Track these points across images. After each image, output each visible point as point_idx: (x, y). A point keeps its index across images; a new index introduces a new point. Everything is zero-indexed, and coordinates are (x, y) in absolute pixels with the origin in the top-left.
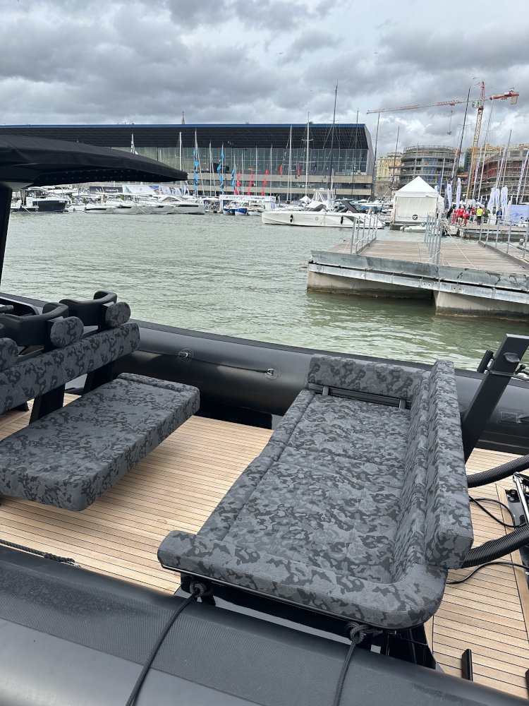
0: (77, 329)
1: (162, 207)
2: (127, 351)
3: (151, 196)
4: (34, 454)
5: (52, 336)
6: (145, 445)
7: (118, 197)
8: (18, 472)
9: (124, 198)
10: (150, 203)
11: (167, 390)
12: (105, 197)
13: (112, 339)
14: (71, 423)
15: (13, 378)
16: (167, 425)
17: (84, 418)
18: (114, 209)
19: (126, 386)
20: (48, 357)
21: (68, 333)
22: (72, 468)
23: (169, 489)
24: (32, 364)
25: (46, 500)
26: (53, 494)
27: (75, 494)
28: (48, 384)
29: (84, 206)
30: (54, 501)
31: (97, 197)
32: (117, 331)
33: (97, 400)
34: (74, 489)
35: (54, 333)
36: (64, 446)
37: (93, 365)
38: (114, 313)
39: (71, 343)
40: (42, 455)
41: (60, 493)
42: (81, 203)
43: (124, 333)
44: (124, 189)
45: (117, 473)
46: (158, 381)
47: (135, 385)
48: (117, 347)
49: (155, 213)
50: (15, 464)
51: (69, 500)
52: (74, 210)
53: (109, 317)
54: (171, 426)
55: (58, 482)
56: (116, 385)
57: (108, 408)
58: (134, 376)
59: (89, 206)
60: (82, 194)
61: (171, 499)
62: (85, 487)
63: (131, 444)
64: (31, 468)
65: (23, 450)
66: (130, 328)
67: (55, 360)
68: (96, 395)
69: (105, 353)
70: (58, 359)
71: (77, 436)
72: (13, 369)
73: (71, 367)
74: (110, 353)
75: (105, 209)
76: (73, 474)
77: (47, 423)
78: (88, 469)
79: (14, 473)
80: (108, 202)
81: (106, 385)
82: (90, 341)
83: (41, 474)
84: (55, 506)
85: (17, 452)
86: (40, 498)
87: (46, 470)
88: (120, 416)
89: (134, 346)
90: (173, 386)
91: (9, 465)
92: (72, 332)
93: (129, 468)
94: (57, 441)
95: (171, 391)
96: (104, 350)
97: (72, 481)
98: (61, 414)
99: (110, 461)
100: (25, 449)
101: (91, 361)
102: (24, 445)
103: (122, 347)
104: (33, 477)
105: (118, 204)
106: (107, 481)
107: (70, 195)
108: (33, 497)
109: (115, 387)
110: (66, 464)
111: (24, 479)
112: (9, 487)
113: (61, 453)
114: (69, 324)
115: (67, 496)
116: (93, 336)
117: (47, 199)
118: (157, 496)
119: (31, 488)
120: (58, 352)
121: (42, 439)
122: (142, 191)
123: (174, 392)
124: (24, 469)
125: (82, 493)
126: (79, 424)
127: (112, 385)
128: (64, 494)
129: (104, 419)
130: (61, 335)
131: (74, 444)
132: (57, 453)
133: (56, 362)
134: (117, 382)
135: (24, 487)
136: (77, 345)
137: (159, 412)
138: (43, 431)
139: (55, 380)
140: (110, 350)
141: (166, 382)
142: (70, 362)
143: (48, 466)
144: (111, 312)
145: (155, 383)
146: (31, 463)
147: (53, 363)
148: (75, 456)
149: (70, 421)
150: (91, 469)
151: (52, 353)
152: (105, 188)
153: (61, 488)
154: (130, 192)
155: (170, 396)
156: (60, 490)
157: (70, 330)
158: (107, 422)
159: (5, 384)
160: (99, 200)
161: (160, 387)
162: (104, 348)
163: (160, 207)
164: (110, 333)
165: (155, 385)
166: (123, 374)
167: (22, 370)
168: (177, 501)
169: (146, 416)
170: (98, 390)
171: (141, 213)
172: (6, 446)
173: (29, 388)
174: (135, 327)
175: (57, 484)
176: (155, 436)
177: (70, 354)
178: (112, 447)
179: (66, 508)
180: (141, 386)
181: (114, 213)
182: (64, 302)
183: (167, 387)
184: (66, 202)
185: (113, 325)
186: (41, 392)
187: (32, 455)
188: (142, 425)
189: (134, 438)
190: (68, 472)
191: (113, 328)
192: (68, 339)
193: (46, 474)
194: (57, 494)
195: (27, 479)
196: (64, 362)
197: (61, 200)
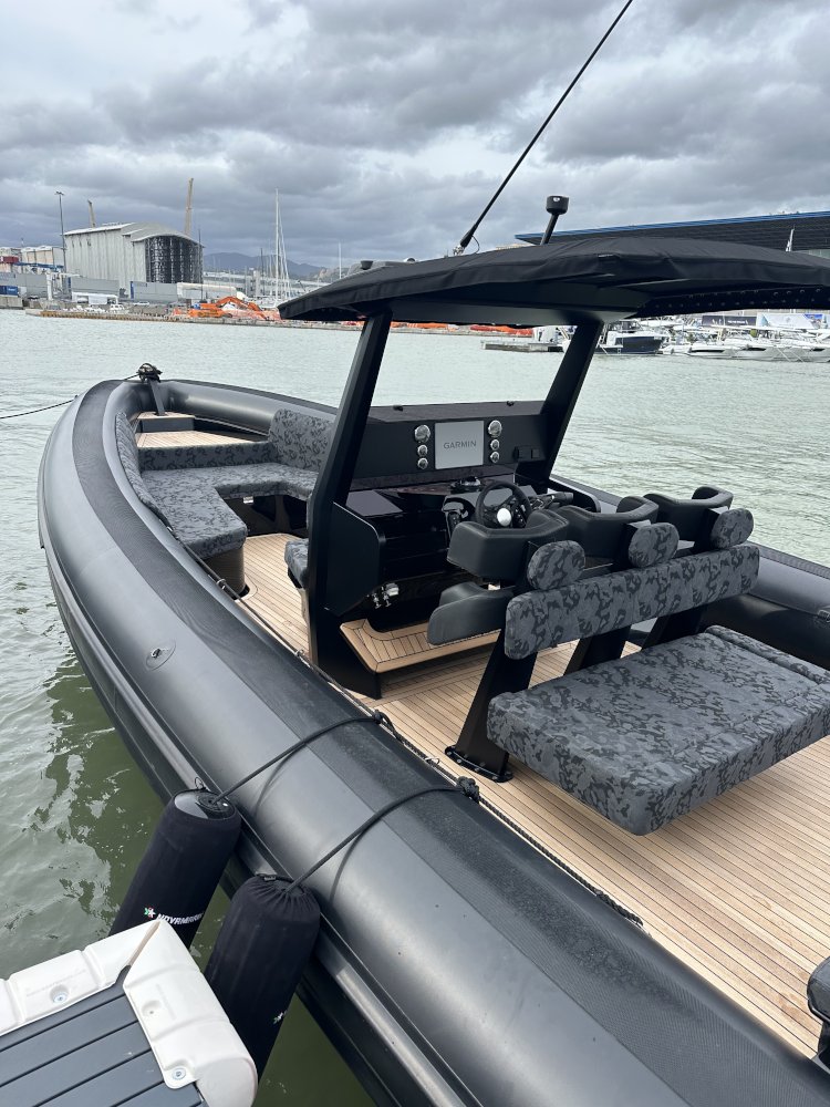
0: (669, 544)
1: (821, 350)
2: (734, 591)
3: (804, 331)
4: (579, 722)
5: (632, 549)
6: (751, 761)
7: (747, 332)
8: (556, 742)
9: (756, 334)
10: (802, 343)
11: (793, 673)
12: (725, 332)
13: (715, 567)
14: (632, 689)
15: (569, 601)
16: (790, 738)
17: (653, 684)
18: (737, 351)
19: (721, 650)
20: (619, 579)
21: (656, 547)
22: (635, 762)
23: (776, 848)
24: (597, 585)
25: (588, 798)
26: (601, 793)
27: (636, 807)
28: (612, 620)
29: (689, 346)
30: (600, 804)
31: (712, 332)
32: (725, 555)
33: (673, 660)
34: (635, 798)
35: (636, 545)
36: (622, 722)
37: (678, 605)
38: (728, 526)
39: (655, 564)
40: (590, 726)
41: (613, 797)
42: (684, 341)
43: (736, 560)
44: (759, 321)
45: (702, 794)
46: (776, 653)
47: (736, 651)
48: (719, 583)
49: (807, 360)
50: (553, 728)
51: (624, 812)
52: (673, 351)
53: (718, 531)
54: (797, 741)
55: (612, 778)
56: (703, 643)
57: (691, 679)
58: (735, 635)
59: (696, 346)
60: (688, 327)
61: (780, 869)
62: (654, 800)
63: (731, 753)
64: (574, 742)
65: (563, 710)
66: (746, 555)
67: (628, 585)
68: (671, 651)
69: (699, 588)
70: (632, 585)
71: (643, 711)
72: (572, 588)
73: (647, 601)
74: (707, 589)
75: (721, 351)
76: (636, 774)
77: (596, 677)
78: (661, 774)
79: (550, 741)
80: (728, 341)
81: (688, 640)
82: (683, 566)
83: (590, 757)
84: (600, 812)
85: (555, 709)
86: (579, 791)
87: (596, 752)
88: (710, 697)
89: (745, 584)
90: (804, 668)
91: (544, 727)
92: (661, 547)
93: (720, 791)
94: (612, 711)
95: (802, 678)
96: (698, 582)
97: (634, 783)
98: (618, 669)
99: (695, 770)
100: (566, 708)
101: (678, 597)
102: (565, 702)
103: (726, 583)
104: (576, 757)
105: (744, 343)
106: (685, 801)
107: (670, 328)
108: (571, 786)
109: (702, 647)
110: (624, 753)
111: (563, 755)
112: (539, 760)
113: (619, 731)
114: (659, 534)
115: (622, 806)
116: (688, 558)
117: (638, 334)
118: (751, 851)
119: (570, 773)
120: (635, 573)
121: (589, 700)
122: (791, 323)
123: (807, 681)
124: (565, 741)
125: (647, 809)
126: (644, 693)
127: (697, 641)
128: (619, 800)
129: (684, 695)
130: (645, 549)
131: (638, 723)
132: (612, 730)
133: (629, 589)
134: (705, 639)
135: (561, 766)
136: (663, 568)
137: (781, 710)
138: (590, 688)
139: (621, 616)
140: (708, 585)
141: (792, 660)
142: (647, 593)
143: (599, 747)
144: (723, 523)
145: (771, 655)
146: (575, 734)
147: (625, 589)
148: (639, 743)
149: (631, 683)
150: (666, 775)
151: (626, 574)
152: (727, 318)
153: (616, 788)
154: (767, 324)
155: (800, 686)
156: (613, 791)
157: (660, 542)
158: (690, 703)
159: (559, 607)
160: (715, 336)
161: (781, 664)
162: (700, 580)
163: (817, 350)
164: (714, 557)
165: (772, 660)
166: (717, 628)
167: (583, 592)
168: (791, 875)
169: (756, 711)
170: (676, 645)
171: (782, 360)
172: (540, 696)
173: (587, 619)
174: (755, 554)
175: (611, 780)
176: (769, 749)
177: (650, 580)
178: (699, 748)
179: (617, 822)
180: (745, 654)
181: (734, 358)
182: (650, 497)
183: (793, 668)
184: (663, 338)
185: (721, 545)
186: (600, 629)
187: (576, 721)
188: (749, 723)
189: (737, 745)
190: (629, 767)
191: (719, 549)
192: (653, 556)
193: (596, 758)
194: (607, 796)
195: (567, 757)
196: (640, 591)
197: (657, 335)
